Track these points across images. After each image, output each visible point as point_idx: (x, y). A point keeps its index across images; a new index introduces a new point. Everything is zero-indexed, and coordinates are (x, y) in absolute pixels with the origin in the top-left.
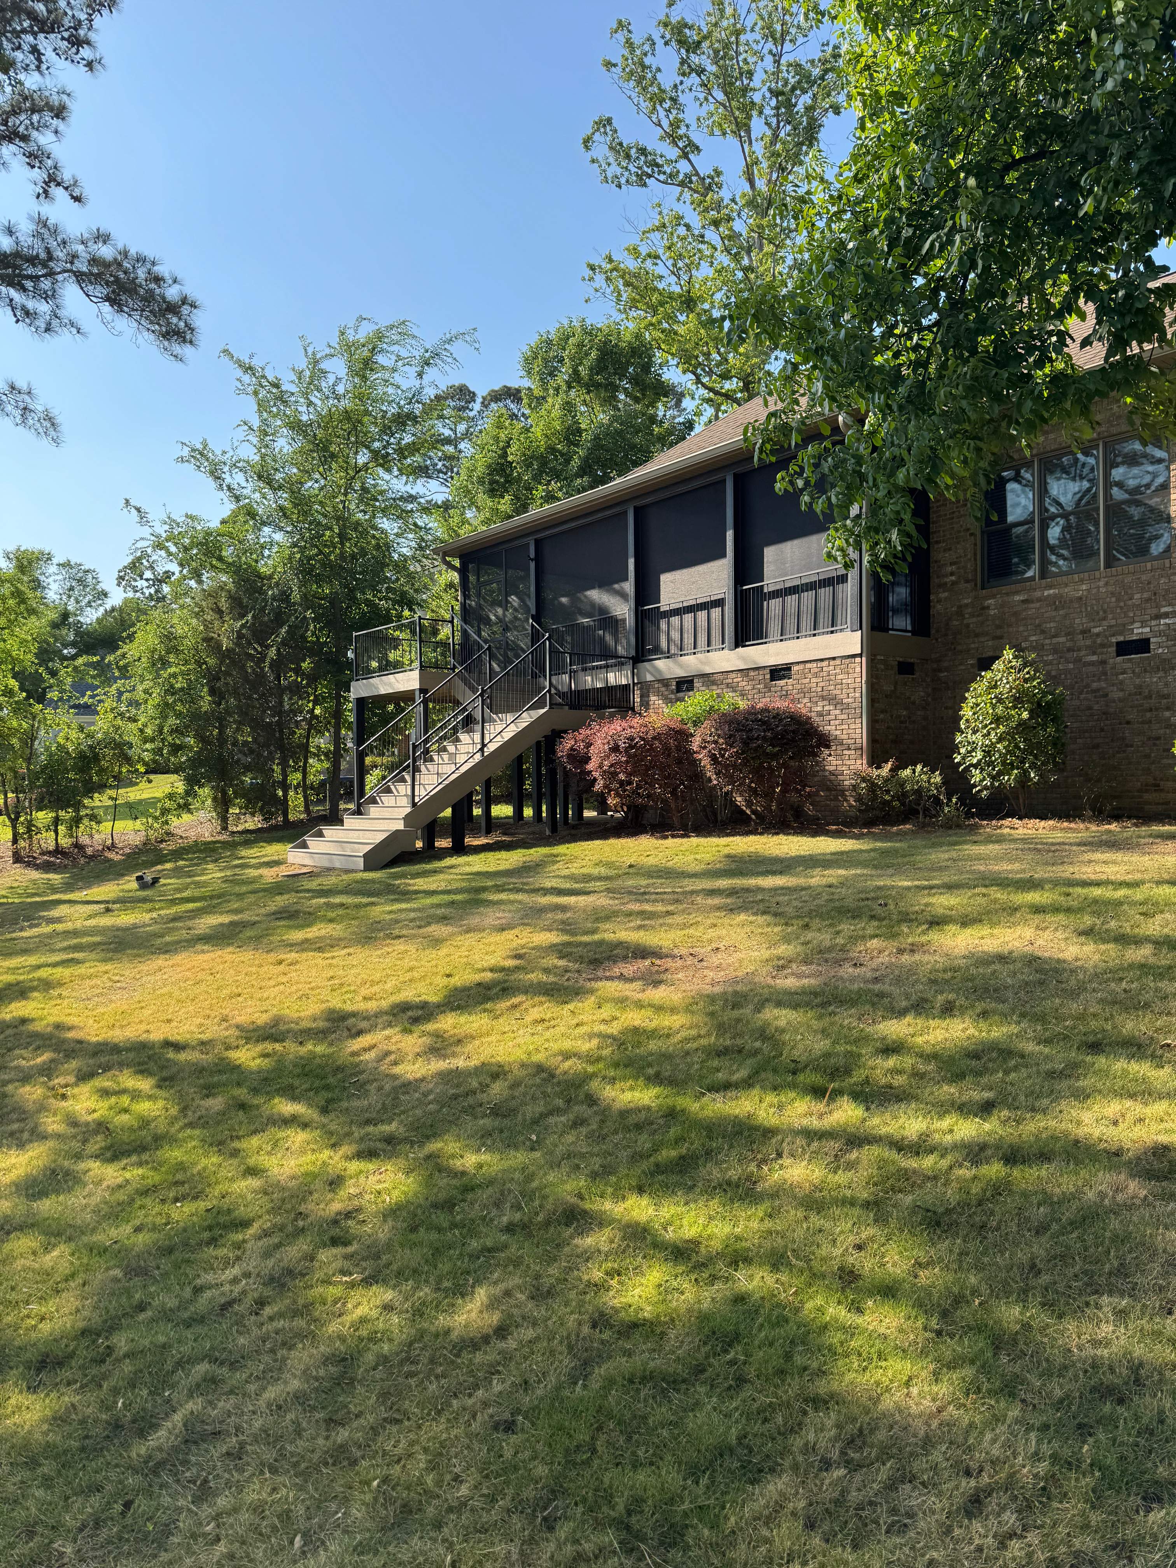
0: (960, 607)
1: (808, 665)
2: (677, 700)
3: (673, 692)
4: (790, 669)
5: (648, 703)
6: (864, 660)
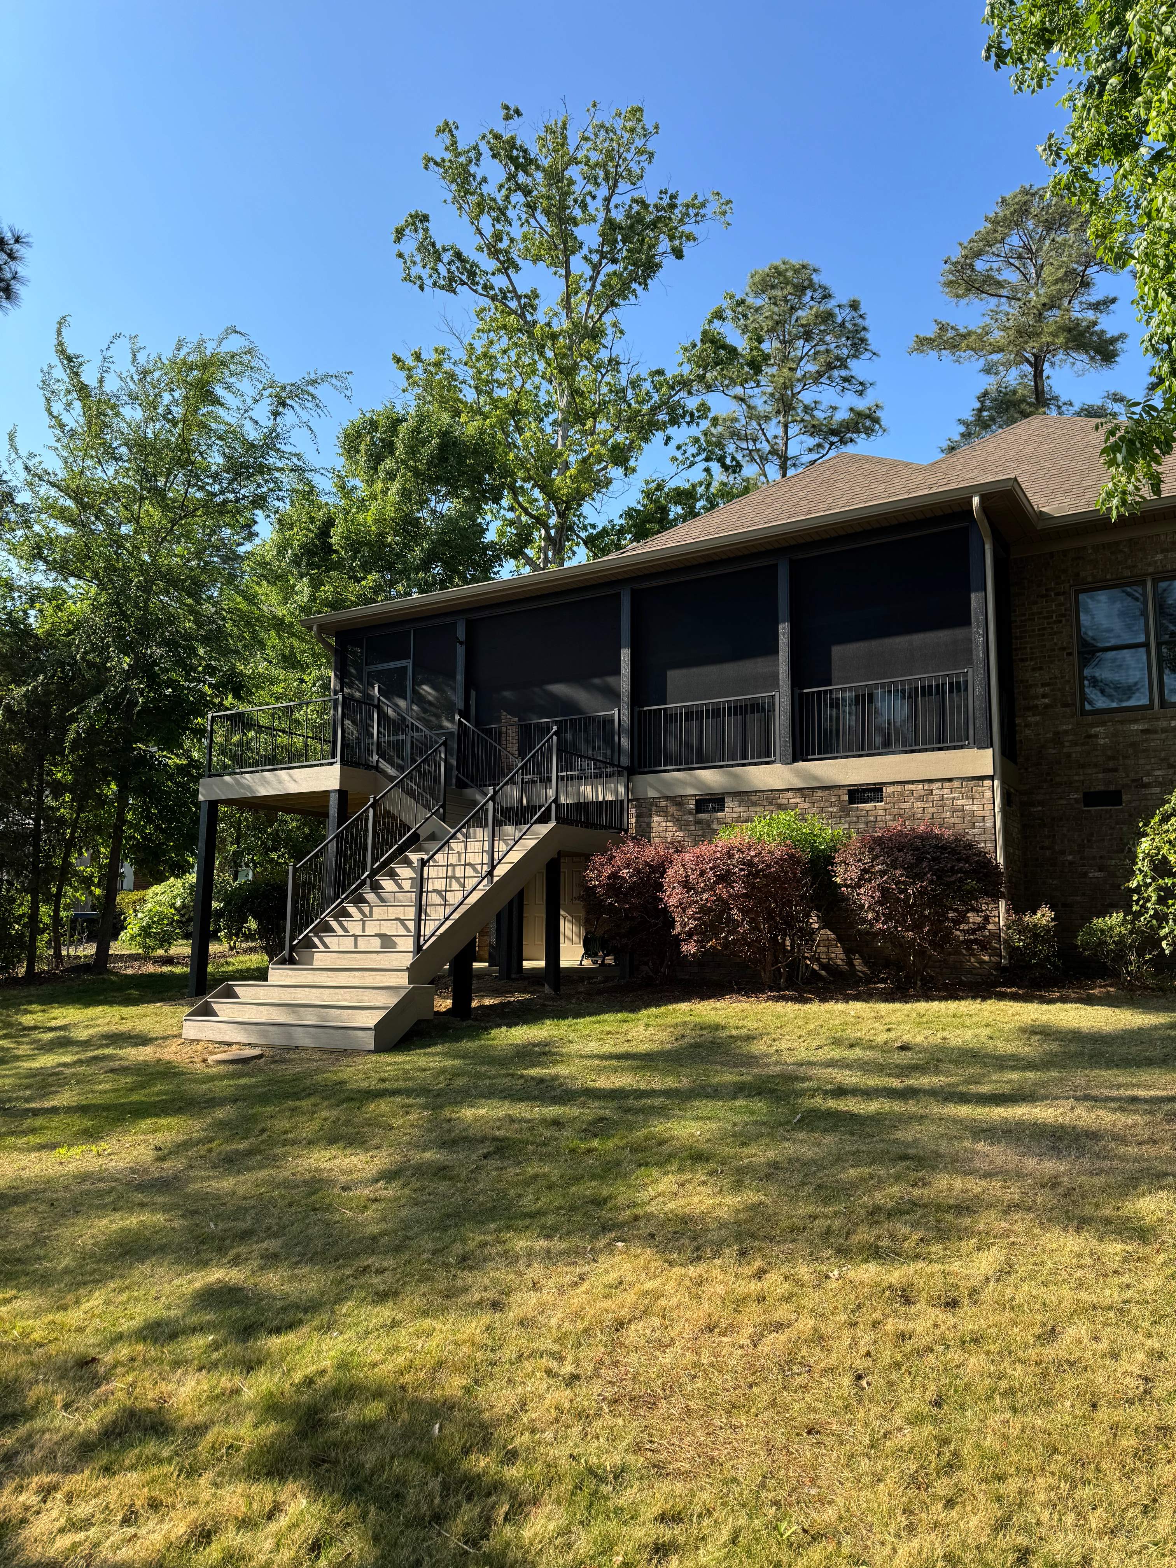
0: (1057, 733)
1: (909, 787)
2: (698, 822)
3: (690, 813)
4: (880, 790)
5: (649, 825)
6: (997, 783)
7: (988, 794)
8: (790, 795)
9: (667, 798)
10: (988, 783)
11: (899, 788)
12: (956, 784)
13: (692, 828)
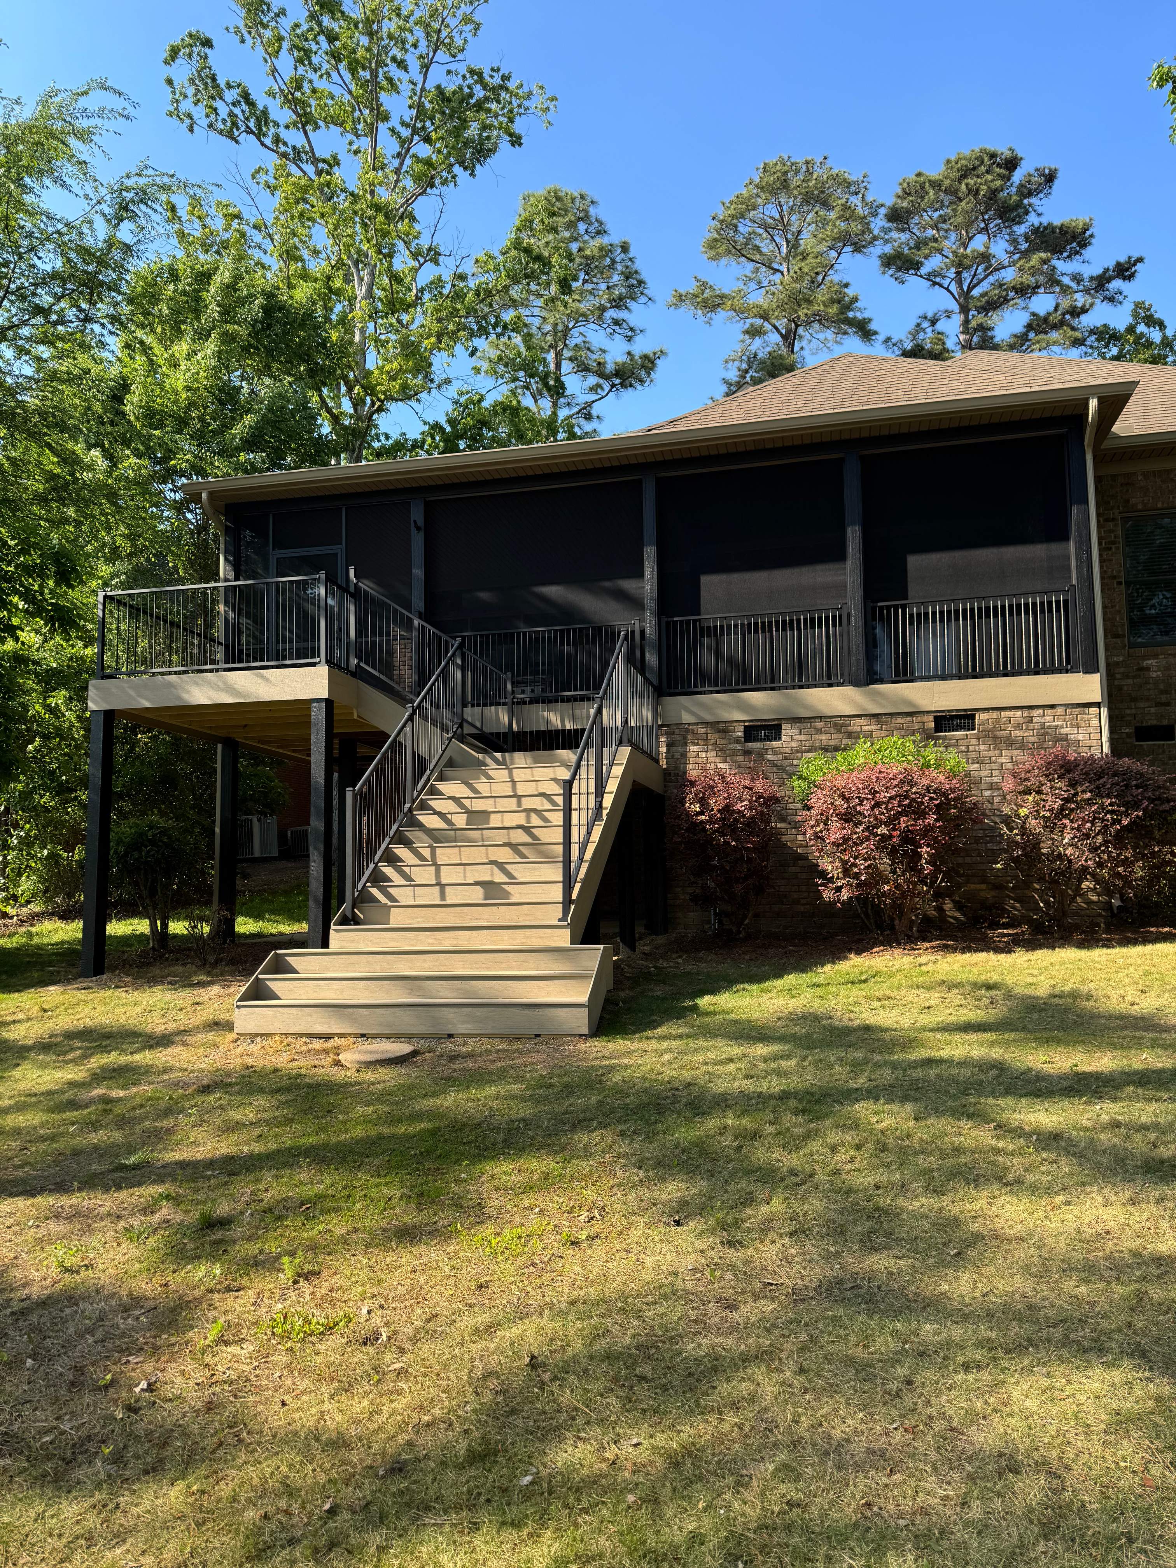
1: (1004, 714)
2: (747, 753)
3: (737, 741)
4: (973, 717)
5: (684, 755)
6: (1104, 711)
7: (1095, 722)
8: (863, 721)
9: (707, 724)
10: (1094, 710)
11: (995, 715)
12: (1059, 711)
13: (740, 758)
